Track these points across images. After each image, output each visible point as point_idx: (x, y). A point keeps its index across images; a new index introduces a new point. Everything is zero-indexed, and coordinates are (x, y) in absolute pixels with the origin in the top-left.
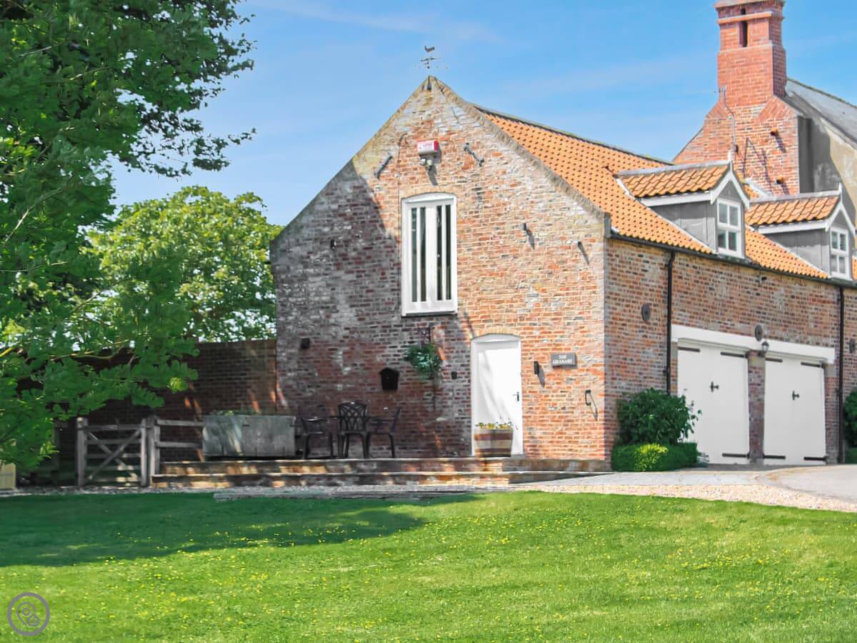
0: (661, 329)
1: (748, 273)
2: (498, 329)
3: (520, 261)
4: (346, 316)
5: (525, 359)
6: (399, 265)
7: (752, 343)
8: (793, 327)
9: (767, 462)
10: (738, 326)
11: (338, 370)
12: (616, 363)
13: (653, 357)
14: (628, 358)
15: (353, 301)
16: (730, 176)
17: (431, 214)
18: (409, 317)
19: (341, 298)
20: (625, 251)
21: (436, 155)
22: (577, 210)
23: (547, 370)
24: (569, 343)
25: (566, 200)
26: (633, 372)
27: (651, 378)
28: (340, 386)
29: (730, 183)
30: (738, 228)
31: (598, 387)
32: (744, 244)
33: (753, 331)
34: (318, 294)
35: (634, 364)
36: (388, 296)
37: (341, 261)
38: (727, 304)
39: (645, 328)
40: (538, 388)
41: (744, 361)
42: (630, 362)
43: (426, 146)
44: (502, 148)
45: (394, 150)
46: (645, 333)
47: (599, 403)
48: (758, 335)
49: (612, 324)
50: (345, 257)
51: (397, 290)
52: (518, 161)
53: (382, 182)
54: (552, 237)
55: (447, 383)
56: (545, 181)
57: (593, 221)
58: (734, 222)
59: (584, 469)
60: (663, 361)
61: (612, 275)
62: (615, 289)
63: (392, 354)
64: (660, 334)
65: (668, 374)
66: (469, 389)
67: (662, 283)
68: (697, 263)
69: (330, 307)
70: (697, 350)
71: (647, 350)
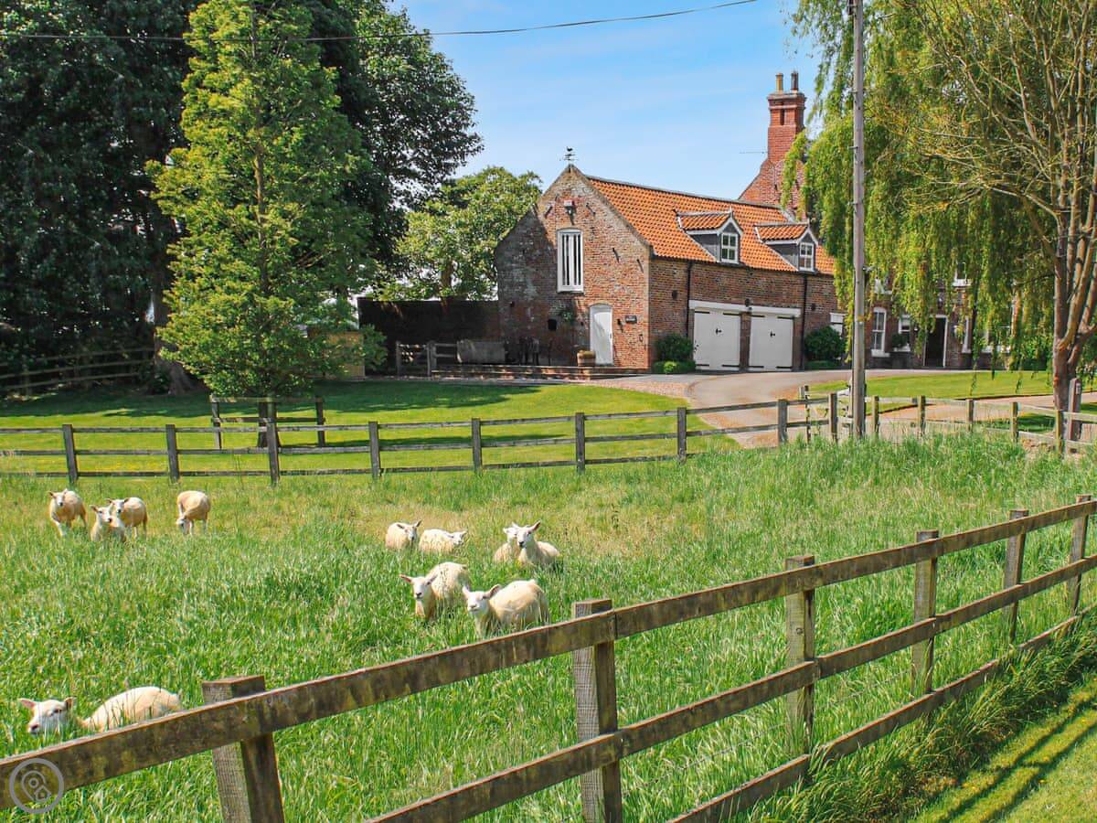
0: (683, 303)
1: (742, 272)
2: (601, 302)
3: (612, 267)
4: (531, 290)
5: (614, 317)
6: (556, 265)
7: (743, 308)
8: (772, 298)
9: (751, 369)
10: (734, 299)
11: (528, 318)
12: (654, 322)
13: (679, 318)
14: (663, 318)
15: (535, 283)
16: (731, 220)
17: (571, 239)
18: (563, 293)
19: (529, 281)
20: (661, 264)
21: (573, 208)
22: (637, 243)
23: (624, 324)
24: (633, 311)
25: (632, 237)
26: (666, 326)
27: (676, 328)
28: (529, 327)
29: (731, 224)
30: (736, 248)
31: (646, 333)
32: (739, 256)
33: (744, 301)
34: (518, 278)
35: (667, 321)
36: (551, 281)
37: (528, 261)
38: (725, 288)
39: (674, 303)
40: (620, 332)
41: (739, 317)
42: (664, 320)
43: (568, 203)
44: (604, 207)
45: (553, 203)
46: (674, 306)
47: (646, 341)
48: (747, 303)
49: (653, 302)
50: (530, 259)
51: (555, 278)
52: (611, 215)
53: (548, 220)
54: (626, 256)
55: (579, 328)
56: (623, 226)
57: (644, 249)
58: (733, 244)
59: (636, 372)
60: (684, 319)
61: (654, 277)
62: (656, 284)
63: (553, 311)
64: (683, 306)
65: (688, 326)
66: (589, 331)
67: (685, 279)
68: (708, 268)
69: (524, 285)
70: (707, 313)
71: (674, 314)
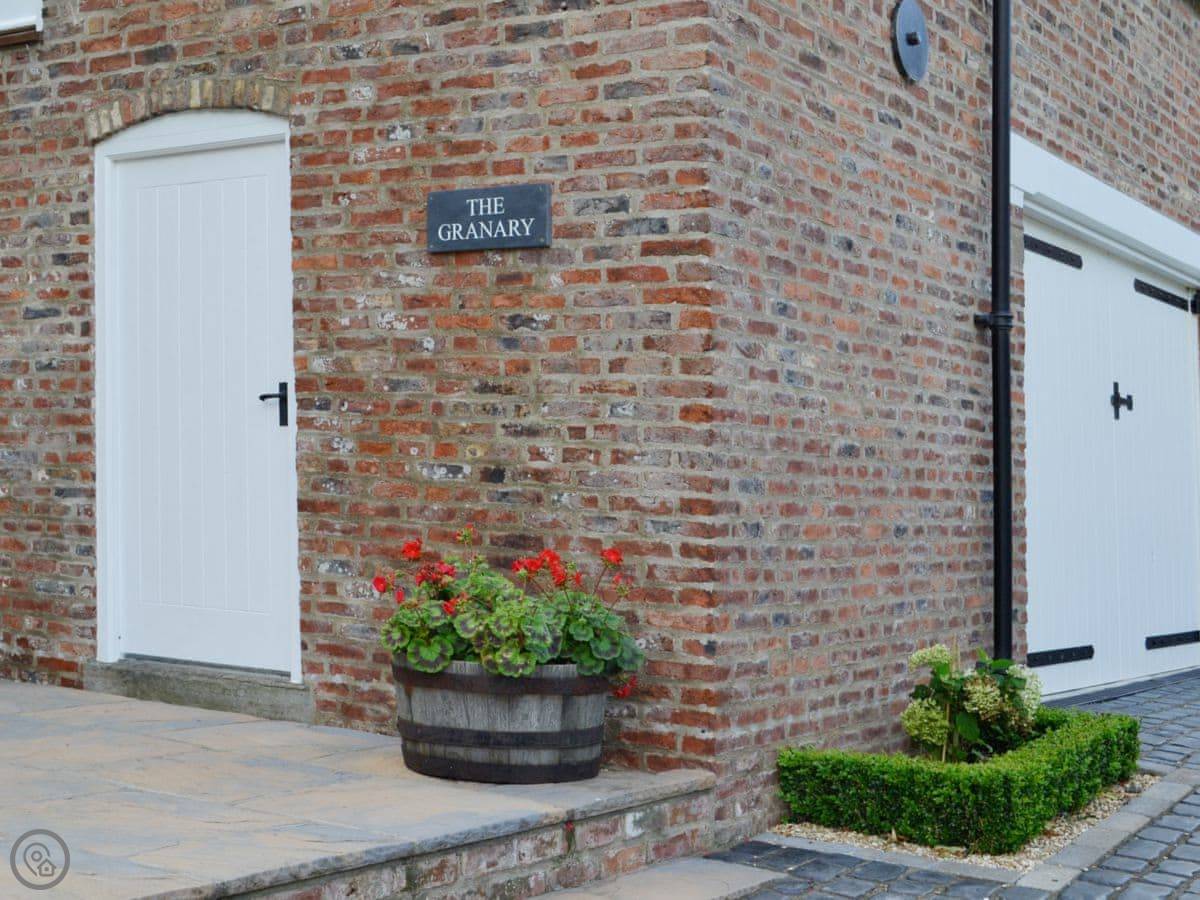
0: (967, 135)
5: (308, 223)
13: (937, 254)
14: (835, 234)
26: (857, 309)
27: (932, 344)
35: (860, 270)
39: (908, 110)
42: (840, 255)
46: (903, 135)
60: (979, 283)
64: (961, 155)
66: (86, 366)
70: (1074, 261)
71: (912, 214)
